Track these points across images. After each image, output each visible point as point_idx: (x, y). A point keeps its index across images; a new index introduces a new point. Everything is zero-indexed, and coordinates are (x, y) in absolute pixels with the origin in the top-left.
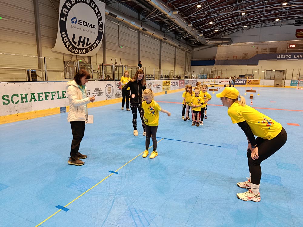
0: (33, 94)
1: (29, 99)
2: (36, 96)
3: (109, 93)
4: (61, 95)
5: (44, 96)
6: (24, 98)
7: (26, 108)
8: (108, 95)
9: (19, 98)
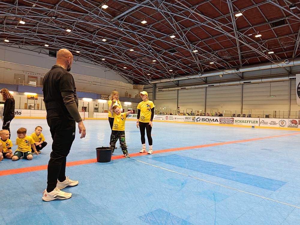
0: (243, 121)
1: (242, 122)
2: (244, 122)
3: (282, 124)
4: (253, 122)
5: (247, 122)
6: (240, 121)
7: (240, 124)
8: (281, 125)
9: (239, 121)
